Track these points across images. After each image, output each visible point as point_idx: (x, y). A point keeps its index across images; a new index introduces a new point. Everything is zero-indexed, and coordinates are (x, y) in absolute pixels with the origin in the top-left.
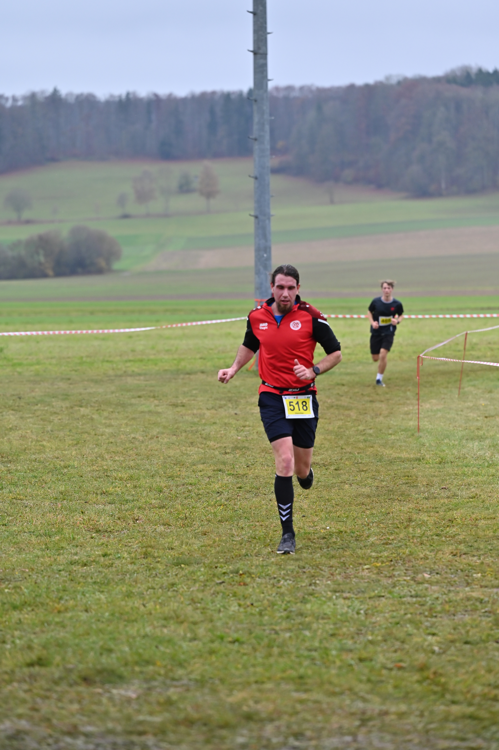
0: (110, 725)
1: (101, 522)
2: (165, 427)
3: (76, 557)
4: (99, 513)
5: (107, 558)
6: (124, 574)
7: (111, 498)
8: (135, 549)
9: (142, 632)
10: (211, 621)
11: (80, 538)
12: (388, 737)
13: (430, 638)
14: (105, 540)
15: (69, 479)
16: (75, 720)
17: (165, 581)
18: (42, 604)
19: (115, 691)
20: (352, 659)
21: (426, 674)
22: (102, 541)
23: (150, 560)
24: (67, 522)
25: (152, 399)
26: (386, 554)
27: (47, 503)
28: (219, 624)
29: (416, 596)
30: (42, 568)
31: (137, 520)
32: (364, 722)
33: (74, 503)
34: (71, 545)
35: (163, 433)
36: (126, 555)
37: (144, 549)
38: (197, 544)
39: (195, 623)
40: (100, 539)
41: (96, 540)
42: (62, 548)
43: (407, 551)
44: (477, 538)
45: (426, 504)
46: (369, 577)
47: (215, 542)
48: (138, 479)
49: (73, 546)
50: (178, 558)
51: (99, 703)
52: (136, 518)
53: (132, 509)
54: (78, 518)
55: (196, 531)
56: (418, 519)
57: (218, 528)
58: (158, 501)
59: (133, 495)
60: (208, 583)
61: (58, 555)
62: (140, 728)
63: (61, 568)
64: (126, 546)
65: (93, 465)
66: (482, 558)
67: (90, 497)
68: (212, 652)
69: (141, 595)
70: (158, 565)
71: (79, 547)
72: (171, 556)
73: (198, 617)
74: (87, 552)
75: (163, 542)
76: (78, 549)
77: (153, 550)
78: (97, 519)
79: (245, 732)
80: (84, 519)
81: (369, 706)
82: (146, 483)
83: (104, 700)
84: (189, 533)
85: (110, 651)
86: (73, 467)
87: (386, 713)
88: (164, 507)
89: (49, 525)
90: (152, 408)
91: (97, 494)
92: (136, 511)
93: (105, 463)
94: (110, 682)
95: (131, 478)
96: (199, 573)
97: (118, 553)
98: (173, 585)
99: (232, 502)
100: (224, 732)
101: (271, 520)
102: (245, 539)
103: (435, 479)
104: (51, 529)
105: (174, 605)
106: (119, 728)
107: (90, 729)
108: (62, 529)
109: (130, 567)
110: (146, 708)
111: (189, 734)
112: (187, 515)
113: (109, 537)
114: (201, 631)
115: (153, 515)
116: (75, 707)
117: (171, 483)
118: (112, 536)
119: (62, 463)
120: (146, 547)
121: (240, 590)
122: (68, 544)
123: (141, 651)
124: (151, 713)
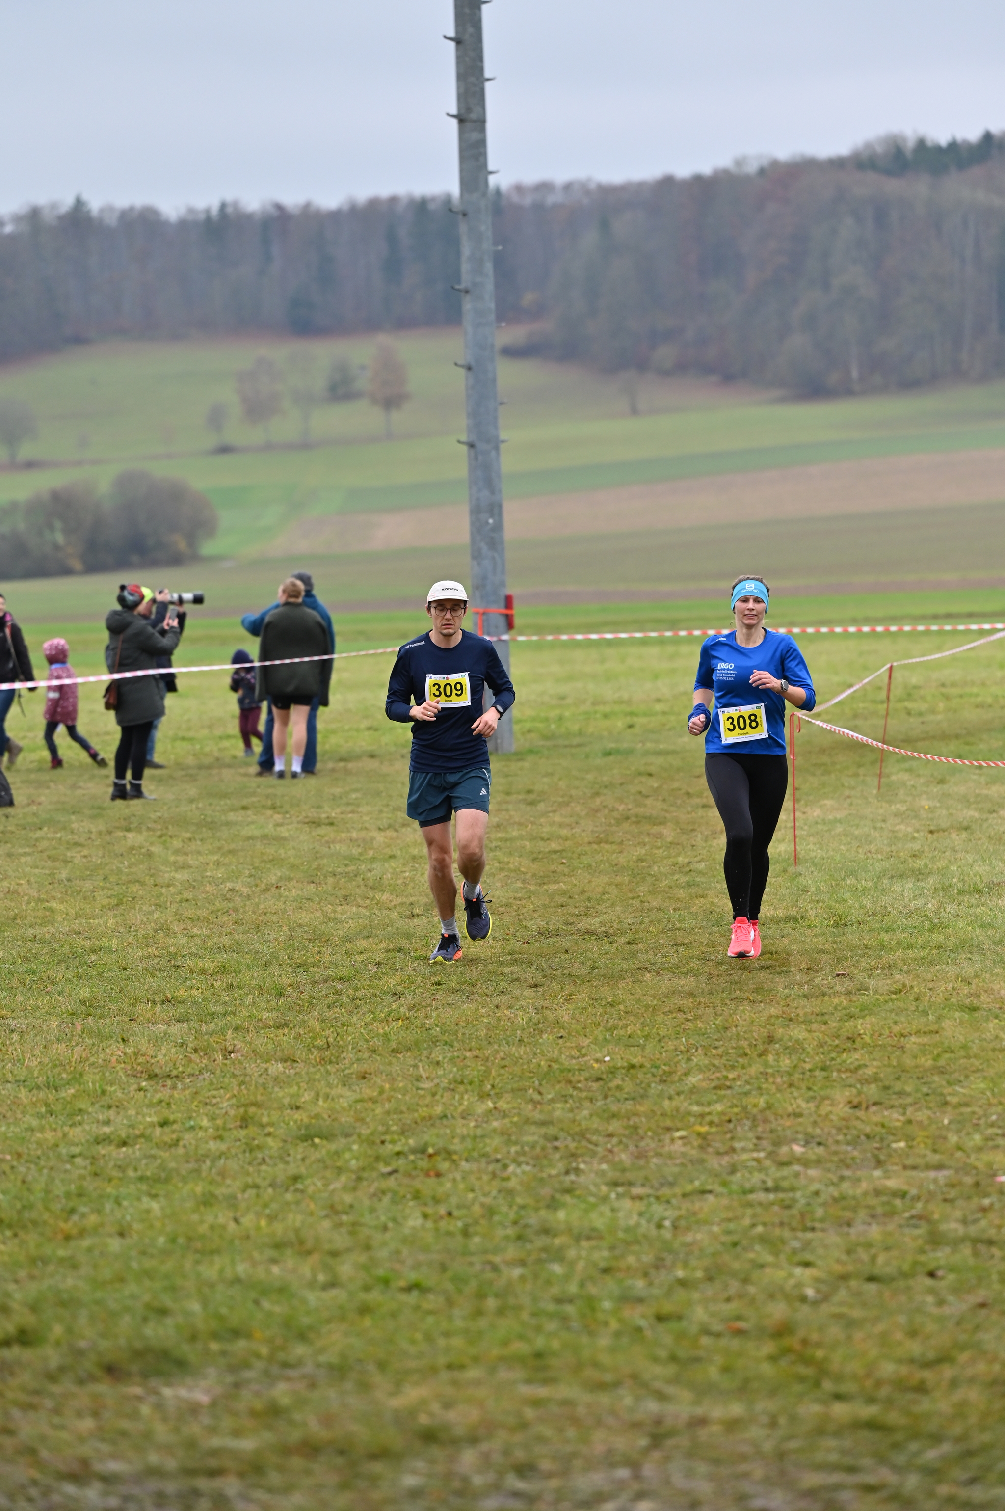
0: (154, 1458)
1: (160, 1057)
2: (293, 867)
3: (107, 1129)
4: (157, 1041)
5: (167, 1129)
6: (200, 1160)
7: (182, 1009)
8: (224, 1111)
9: (229, 1274)
10: (368, 1248)
11: (115, 1091)
12: (702, 1468)
13: (798, 1271)
14: (163, 1094)
15: (100, 974)
16: (85, 1450)
17: (281, 1172)
18: (35, 1223)
19: (167, 1392)
20: (643, 1316)
21: (787, 1341)
22: (159, 1096)
23: (252, 1130)
24: (92, 1059)
25: (269, 812)
26: (719, 1107)
27: (54, 1023)
28: (383, 1254)
29: (777, 1189)
30: (39, 1152)
31: (230, 1052)
32: (657, 1440)
33: (108, 1020)
34: (97, 1106)
35: (290, 879)
36: (205, 1122)
37: (242, 1110)
38: (346, 1097)
39: (334, 1254)
40: (156, 1091)
41: (149, 1095)
42: (80, 1110)
43: (762, 1102)
44: (901, 1072)
45: (804, 1007)
46: (684, 1154)
47: (382, 1092)
48: (237, 972)
49: (102, 1106)
50: (307, 1127)
51: (135, 1415)
52: (230, 1048)
53: (223, 1032)
54: (115, 1050)
55: (347, 1072)
56: (786, 1038)
57: (390, 1064)
58: (275, 1014)
59: (225, 1003)
60: (365, 1175)
61: (71, 1126)
62: (213, 1463)
63: (76, 1150)
64: (206, 1104)
65: (147, 946)
66: (909, 1111)
67: (140, 1008)
68: (364, 1310)
69: (232, 1202)
70: (269, 1140)
71: (114, 1109)
72: (296, 1122)
73: (341, 1240)
74: (129, 1118)
75: (281, 1094)
76: (112, 1113)
77: (260, 1112)
78: (151, 1053)
79: (420, 1465)
80: (125, 1054)
81: (670, 1409)
82: (253, 977)
83: (145, 1410)
84: (332, 1076)
85: (163, 1312)
86: (109, 950)
87: (702, 1422)
88: (286, 1025)
89: (55, 1066)
90: (270, 829)
91: (154, 1002)
92: (230, 1034)
93: (171, 941)
94: (159, 1373)
95: (223, 969)
96: (347, 1155)
97: (190, 1118)
98: (296, 1178)
99: (421, 1014)
100: (377, 1467)
101: (496, 1047)
102: (442, 1085)
103: (824, 958)
104: (60, 1074)
105: (295, 1219)
106: (171, 1464)
107: (114, 1466)
108: (81, 1075)
109: (212, 1145)
110: (227, 1422)
111: (308, 1472)
112: (331, 1040)
113: (174, 1087)
114: (345, 1269)
115: (261, 1042)
116: (87, 1424)
117: (302, 978)
118: (180, 1086)
119: (87, 944)
120: (245, 1105)
121: (427, 1185)
122: (93, 1104)
123: (224, 1311)
124: (237, 1433)
